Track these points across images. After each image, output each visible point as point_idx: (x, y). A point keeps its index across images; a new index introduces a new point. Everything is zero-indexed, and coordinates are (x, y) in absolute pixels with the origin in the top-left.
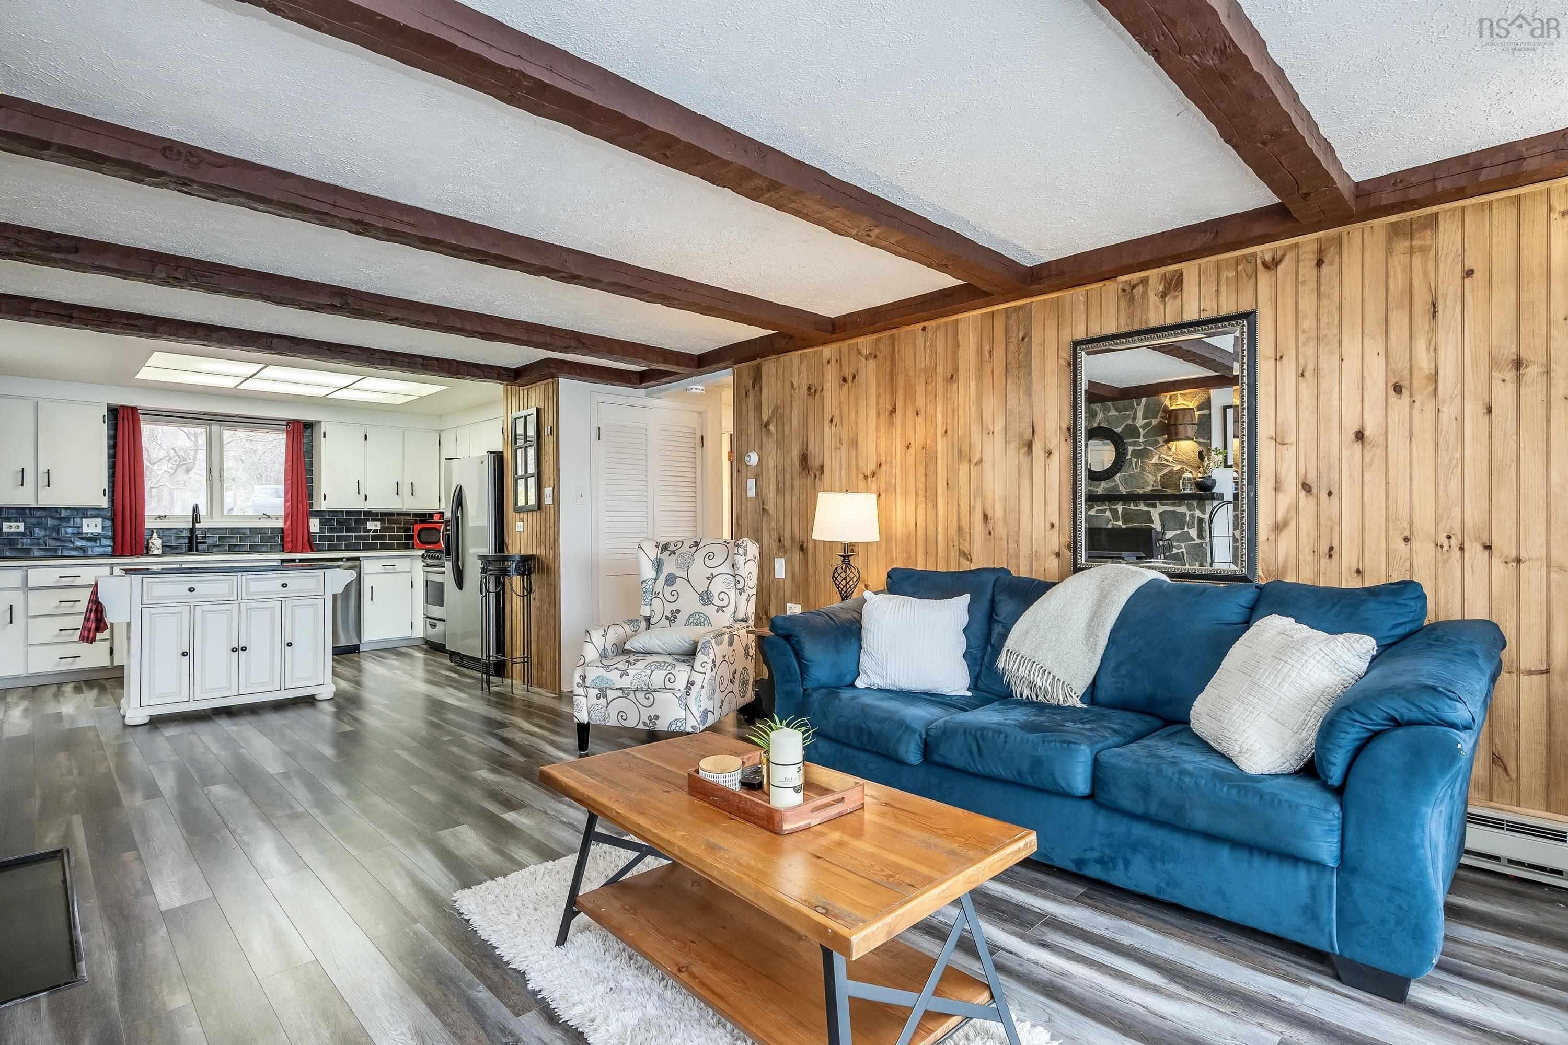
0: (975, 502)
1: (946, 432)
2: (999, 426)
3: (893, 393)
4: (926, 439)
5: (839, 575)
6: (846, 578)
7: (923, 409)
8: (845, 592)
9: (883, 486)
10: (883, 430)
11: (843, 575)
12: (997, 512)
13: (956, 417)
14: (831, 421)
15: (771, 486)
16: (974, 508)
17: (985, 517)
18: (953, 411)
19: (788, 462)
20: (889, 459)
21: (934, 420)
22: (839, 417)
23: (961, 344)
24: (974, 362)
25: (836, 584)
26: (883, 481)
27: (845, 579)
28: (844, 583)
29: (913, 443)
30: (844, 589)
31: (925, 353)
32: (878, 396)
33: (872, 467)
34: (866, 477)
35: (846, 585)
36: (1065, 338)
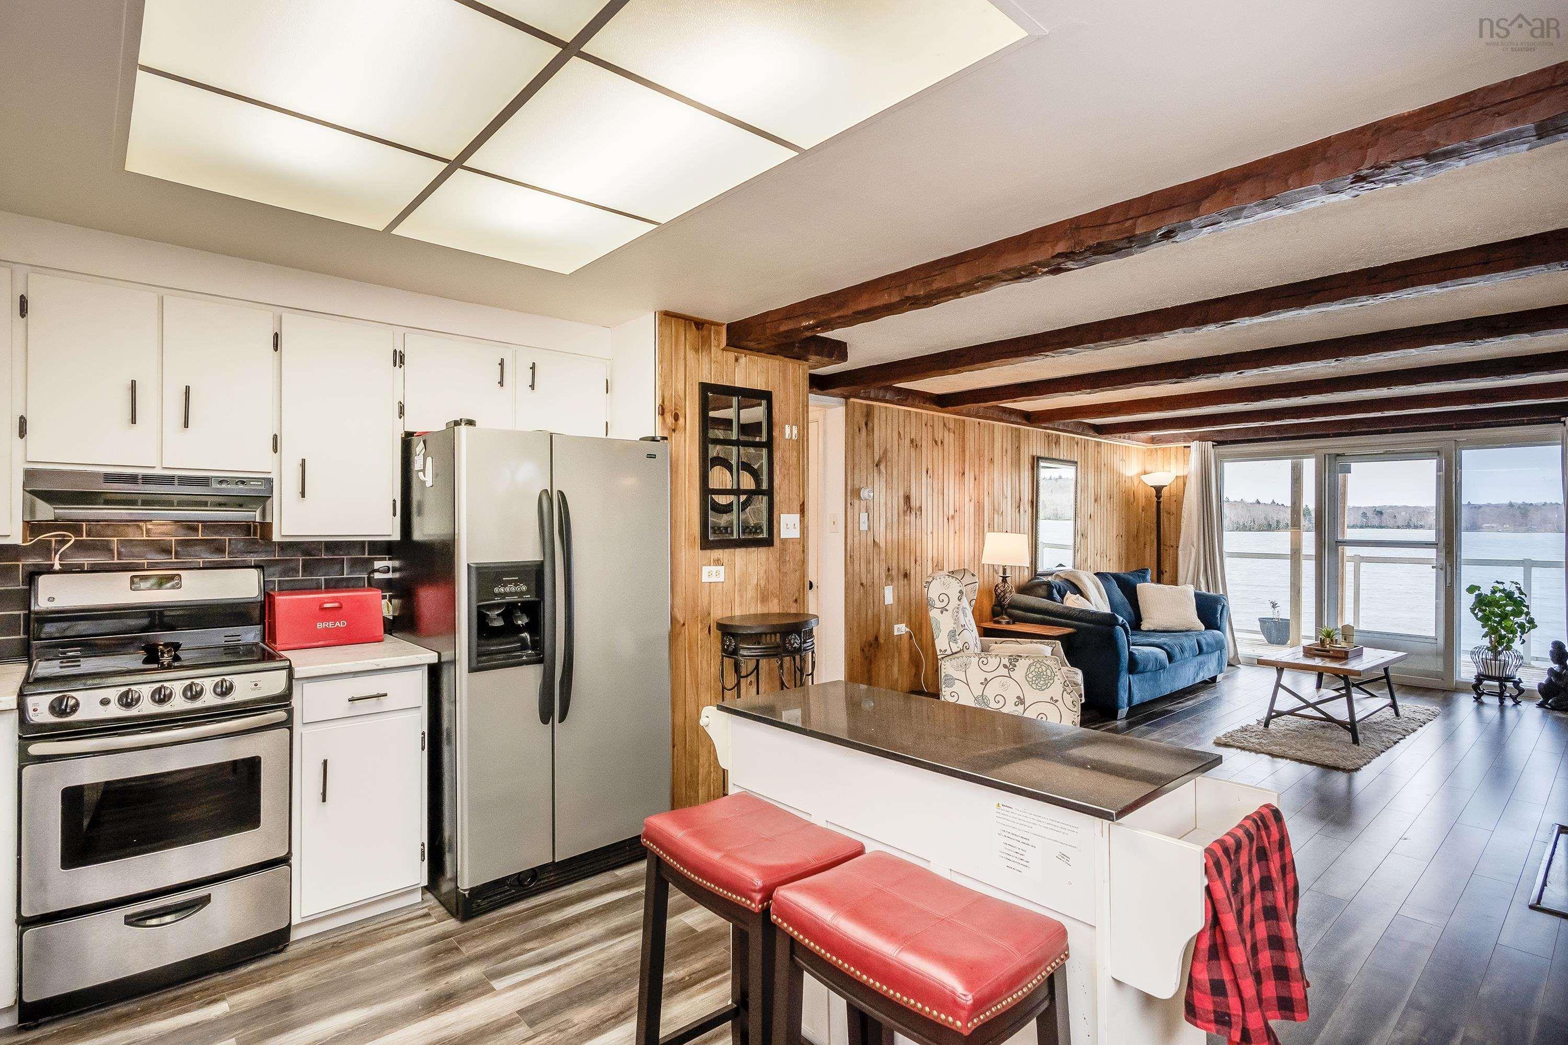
5: (1000, 589)
6: (1004, 591)
8: (1004, 601)
10: (958, 486)
11: (1002, 589)
14: (927, 472)
15: (881, 521)
18: (992, 482)
19: (895, 501)
22: (932, 470)
24: (1000, 453)
25: (997, 595)
28: (1002, 594)
30: (1002, 599)
31: (979, 440)
32: (955, 462)
35: (1004, 596)
36: (1031, 453)
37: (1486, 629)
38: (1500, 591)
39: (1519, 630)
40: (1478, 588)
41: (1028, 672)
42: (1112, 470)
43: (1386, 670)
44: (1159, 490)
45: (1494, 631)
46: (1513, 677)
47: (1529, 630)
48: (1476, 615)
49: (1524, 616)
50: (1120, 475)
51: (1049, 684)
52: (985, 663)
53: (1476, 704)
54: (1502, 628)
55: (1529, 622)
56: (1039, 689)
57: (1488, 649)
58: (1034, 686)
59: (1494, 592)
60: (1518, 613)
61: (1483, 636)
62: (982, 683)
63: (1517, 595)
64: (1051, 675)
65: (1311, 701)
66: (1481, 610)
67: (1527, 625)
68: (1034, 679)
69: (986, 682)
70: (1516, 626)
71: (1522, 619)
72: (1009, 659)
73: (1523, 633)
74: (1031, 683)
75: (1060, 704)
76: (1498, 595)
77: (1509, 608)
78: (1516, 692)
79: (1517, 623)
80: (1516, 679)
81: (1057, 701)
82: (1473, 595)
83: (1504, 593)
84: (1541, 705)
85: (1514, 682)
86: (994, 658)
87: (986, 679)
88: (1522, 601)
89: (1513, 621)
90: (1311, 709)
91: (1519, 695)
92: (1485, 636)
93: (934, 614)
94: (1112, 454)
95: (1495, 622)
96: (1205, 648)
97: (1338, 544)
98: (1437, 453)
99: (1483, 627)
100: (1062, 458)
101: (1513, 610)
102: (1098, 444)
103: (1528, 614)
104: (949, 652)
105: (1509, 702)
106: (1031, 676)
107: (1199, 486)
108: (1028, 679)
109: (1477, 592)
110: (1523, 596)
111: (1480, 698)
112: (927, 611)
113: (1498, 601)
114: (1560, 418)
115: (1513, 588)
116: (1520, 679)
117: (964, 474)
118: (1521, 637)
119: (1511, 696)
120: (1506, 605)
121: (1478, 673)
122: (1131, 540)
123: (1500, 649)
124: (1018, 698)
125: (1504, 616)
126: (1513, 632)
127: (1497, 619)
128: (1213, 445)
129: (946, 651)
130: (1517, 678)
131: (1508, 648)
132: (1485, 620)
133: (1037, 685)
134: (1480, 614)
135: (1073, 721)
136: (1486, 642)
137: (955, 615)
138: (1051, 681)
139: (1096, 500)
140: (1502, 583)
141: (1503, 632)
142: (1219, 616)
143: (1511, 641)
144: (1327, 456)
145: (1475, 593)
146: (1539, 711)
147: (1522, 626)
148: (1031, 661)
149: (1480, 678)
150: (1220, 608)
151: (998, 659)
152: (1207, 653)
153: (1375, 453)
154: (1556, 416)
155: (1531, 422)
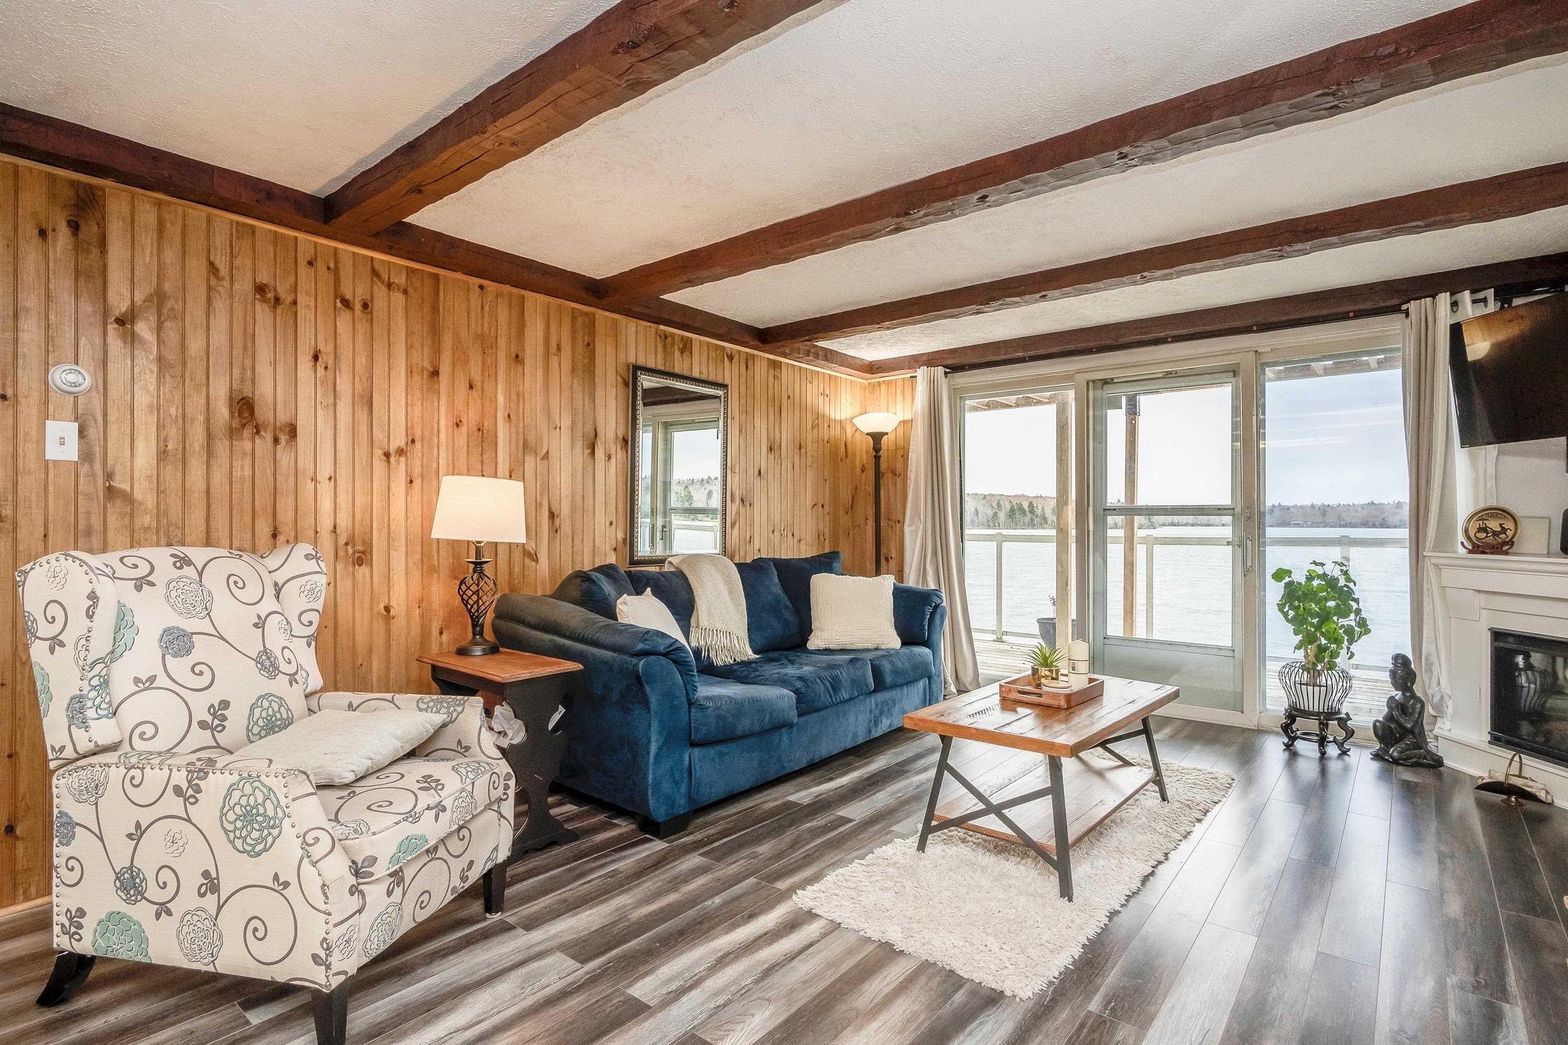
0: (542, 499)
1: (509, 416)
2: (566, 423)
3: (437, 350)
4: (483, 416)
5: (468, 588)
6: (478, 591)
7: (479, 384)
8: (477, 611)
9: (417, 471)
10: (418, 394)
11: (474, 588)
12: (565, 509)
13: (521, 403)
14: (316, 358)
15: (140, 446)
16: (541, 505)
17: (552, 515)
18: (518, 395)
19: (196, 404)
20: (427, 434)
21: (493, 399)
22: (331, 356)
23: (528, 324)
24: (541, 349)
25: (463, 599)
26: (417, 463)
27: (476, 593)
28: (475, 598)
29: (464, 420)
30: (475, 606)
31: (483, 318)
32: (409, 347)
33: (398, 440)
34: (387, 455)
35: (478, 601)
36: (622, 358)
37: (1300, 637)
38: (1319, 576)
39: (1346, 638)
40: (1289, 572)
41: (227, 807)
42: (803, 407)
43: (1145, 721)
44: (877, 437)
45: (1309, 639)
46: (1339, 712)
47: (1359, 637)
48: (1286, 615)
49: (1352, 616)
50: (819, 418)
51: (270, 840)
52: (136, 782)
53: (1287, 753)
54: (1323, 634)
55: (1359, 625)
56: (248, 853)
57: (1304, 668)
58: (238, 843)
59: (1310, 578)
60: (1344, 612)
61: (1295, 648)
62: (130, 836)
63: (1342, 582)
64: (274, 818)
65: (995, 800)
66: (1292, 608)
67: (1357, 629)
68: (239, 824)
69: (138, 834)
70: (1341, 631)
71: (1351, 621)
72: (189, 772)
73: (1351, 641)
74: (231, 835)
75: (292, 892)
76: (1315, 583)
77: (1332, 604)
78: (1342, 734)
79: (1343, 626)
80: (1343, 716)
81: (286, 885)
82: (1282, 584)
83: (1325, 580)
84: (1377, 757)
85: (1340, 719)
86: (157, 770)
87: (138, 826)
88: (1351, 592)
89: (1337, 624)
90: (992, 816)
91: (1346, 739)
92: (1298, 647)
93: (38, 652)
94: (803, 383)
95: (1312, 625)
96: (889, 679)
97: (1107, 512)
98: (1232, 374)
99: (1296, 633)
100: (696, 374)
101: (1338, 605)
102: (776, 365)
103: (1358, 612)
104: (69, 753)
105: (1332, 751)
106: (231, 816)
107: (927, 432)
108: (226, 824)
109: (1287, 579)
110: (1351, 585)
111: (1292, 745)
112: (27, 647)
113: (1316, 594)
114: (1400, 305)
115: (1336, 572)
116: (1347, 714)
117: (435, 373)
118: (1348, 648)
119: (1335, 741)
120: (1326, 599)
121: (1290, 706)
122: (842, 513)
123: (1319, 668)
124: (206, 874)
125: (1325, 617)
126: (1338, 641)
127: (1315, 621)
128: (946, 373)
129: (62, 749)
130: (1344, 711)
131: (1331, 666)
132: (1298, 622)
133: (245, 839)
134: (1291, 614)
135: (325, 939)
136: (1300, 655)
137: (82, 655)
138: (275, 832)
139: (771, 449)
140: (1322, 565)
141: (1323, 641)
142: (926, 623)
143: (1335, 655)
144: (1091, 384)
145: (1284, 581)
146: (1375, 766)
147: (1349, 631)
148: (236, 777)
149: (1293, 714)
150: (929, 610)
151: (166, 772)
152: (894, 686)
153: (1153, 376)
154: (1395, 302)
155: (1359, 314)
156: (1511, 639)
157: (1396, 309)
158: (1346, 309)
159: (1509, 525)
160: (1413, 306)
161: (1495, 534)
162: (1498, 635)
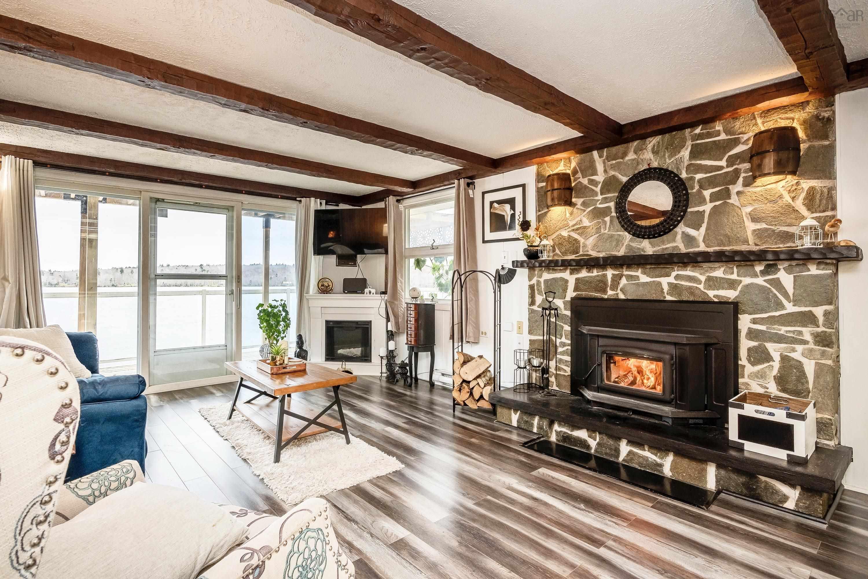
47: (287, 330)
97: (157, 277)
98: (226, 210)
114: (297, 198)
153: (188, 203)
154: (294, 196)
155: (283, 198)
156: (331, 323)
157: (295, 199)
158: (278, 194)
159: (330, 284)
160: (303, 200)
161: (327, 287)
162: (327, 322)
